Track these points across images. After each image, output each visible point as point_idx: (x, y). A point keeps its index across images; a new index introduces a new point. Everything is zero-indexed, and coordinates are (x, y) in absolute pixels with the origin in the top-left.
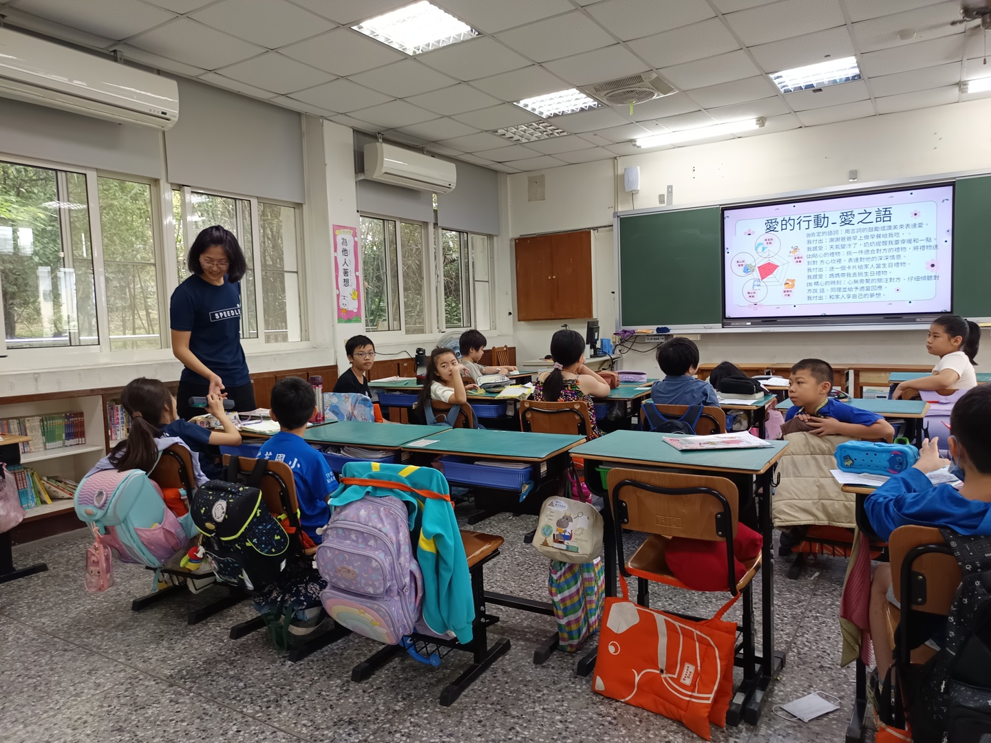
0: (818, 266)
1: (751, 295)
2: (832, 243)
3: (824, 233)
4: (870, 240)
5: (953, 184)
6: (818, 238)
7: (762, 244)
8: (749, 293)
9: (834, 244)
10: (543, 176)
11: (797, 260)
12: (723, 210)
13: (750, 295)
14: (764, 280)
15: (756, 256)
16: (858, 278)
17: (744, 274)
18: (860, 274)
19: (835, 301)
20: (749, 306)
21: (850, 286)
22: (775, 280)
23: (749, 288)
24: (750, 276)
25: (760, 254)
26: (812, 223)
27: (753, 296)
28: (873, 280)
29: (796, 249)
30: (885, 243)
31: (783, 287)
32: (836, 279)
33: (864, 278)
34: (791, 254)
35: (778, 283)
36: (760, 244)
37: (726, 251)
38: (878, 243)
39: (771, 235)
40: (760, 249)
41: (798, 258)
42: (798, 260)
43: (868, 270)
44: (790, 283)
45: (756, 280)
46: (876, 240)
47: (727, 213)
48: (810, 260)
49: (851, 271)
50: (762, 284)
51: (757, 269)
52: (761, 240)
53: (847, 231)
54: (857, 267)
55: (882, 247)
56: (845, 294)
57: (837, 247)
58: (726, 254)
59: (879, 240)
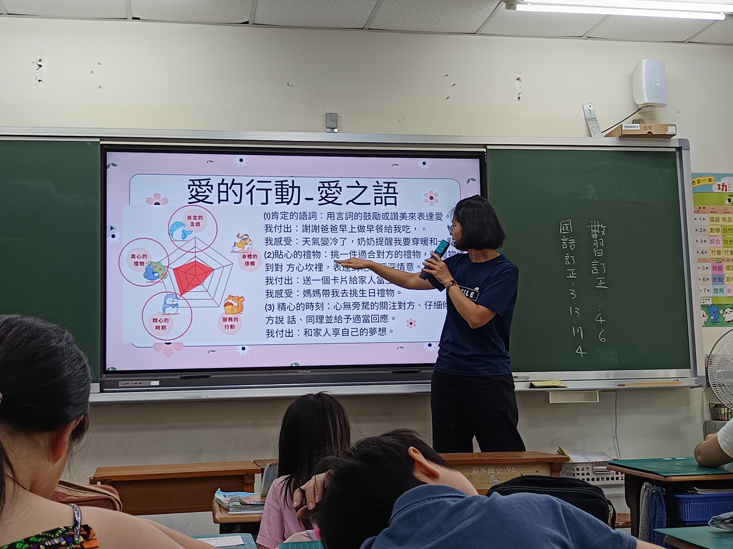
0: (284, 274)
1: (160, 324)
2: (306, 235)
3: (292, 214)
4: (366, 235)
6: (283, 223)
7: (181, 224)
8: (155, 320)
9: (311, 235)
11: (247, 259)
12: (106, 149)
13: (158, 324)
14: (186, 295)
15: (170, 247)
16: (351, 300)
17: (144, 281)
18: (354, 293)
19: (313, 339)
20: (156, 347)
21: (338, 313)
22: (205, 295)
23: (155, 309)
24: (159, 287)
25: (179, 244)
26: (272, 195)
27: (164, 328)
28: (373, 304)
29: (245, 239)
30: (389, 241)
31: (221, 311)
32: (314, 300)
33: (360, 300)
34: (237, 249)
35: (212, 303)
36: (179, 224)
37: (109, 233)
38: (380, 241)
39: (198, 209)
40: (178, 234)
41: (250, 256)
42: (250, 259)
43: (365, 287)
44: (235, 304)
45: (169, 294)
46: (375, 235)
47: (112, 157)
48: (269, 261)
49: (340, 287)
50: (181, 303)
51: (171, 272)
52: (180, 217)
53: (330, 215)
54: (348, 280)
55: (386, 248)
56: (330, 327)
57: (315, 241)
58: (109, 239)
59: (380, 235)
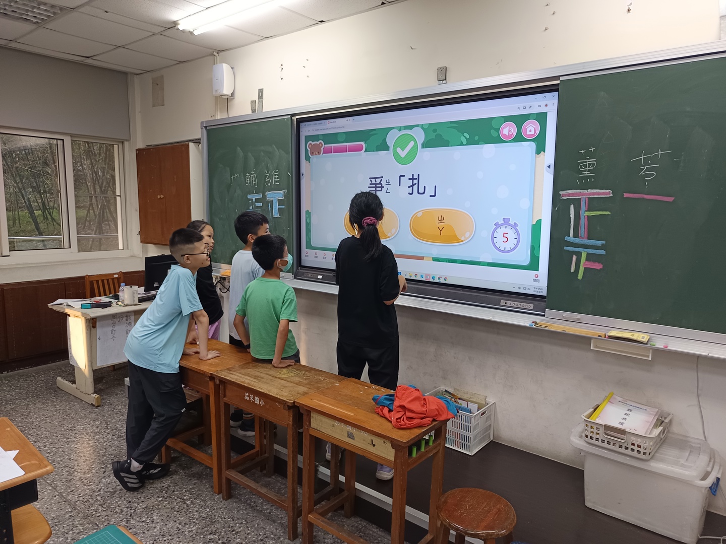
5: (558, 88)
10: (162, 77)
12: (300, 121)
37: (301, 177)
47: (302, 126)
58: (301, 181)
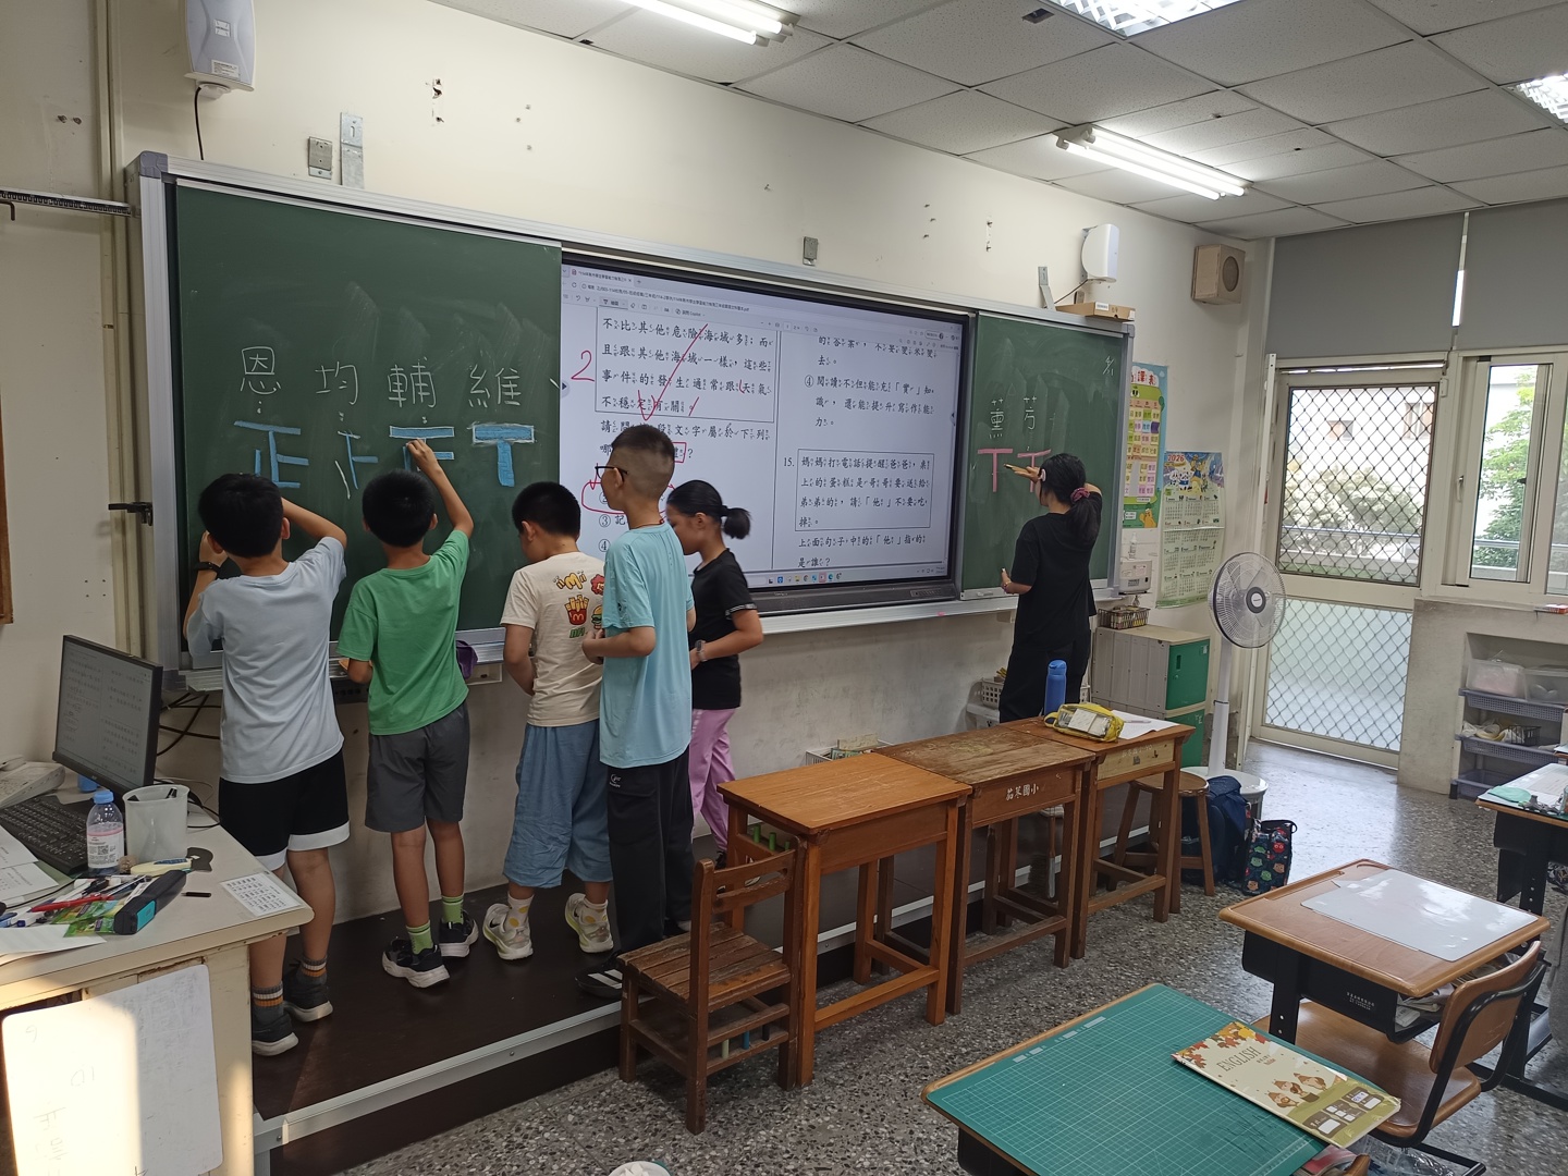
5: (967, 323)
12: (560, 261)
47: (567, 273)
